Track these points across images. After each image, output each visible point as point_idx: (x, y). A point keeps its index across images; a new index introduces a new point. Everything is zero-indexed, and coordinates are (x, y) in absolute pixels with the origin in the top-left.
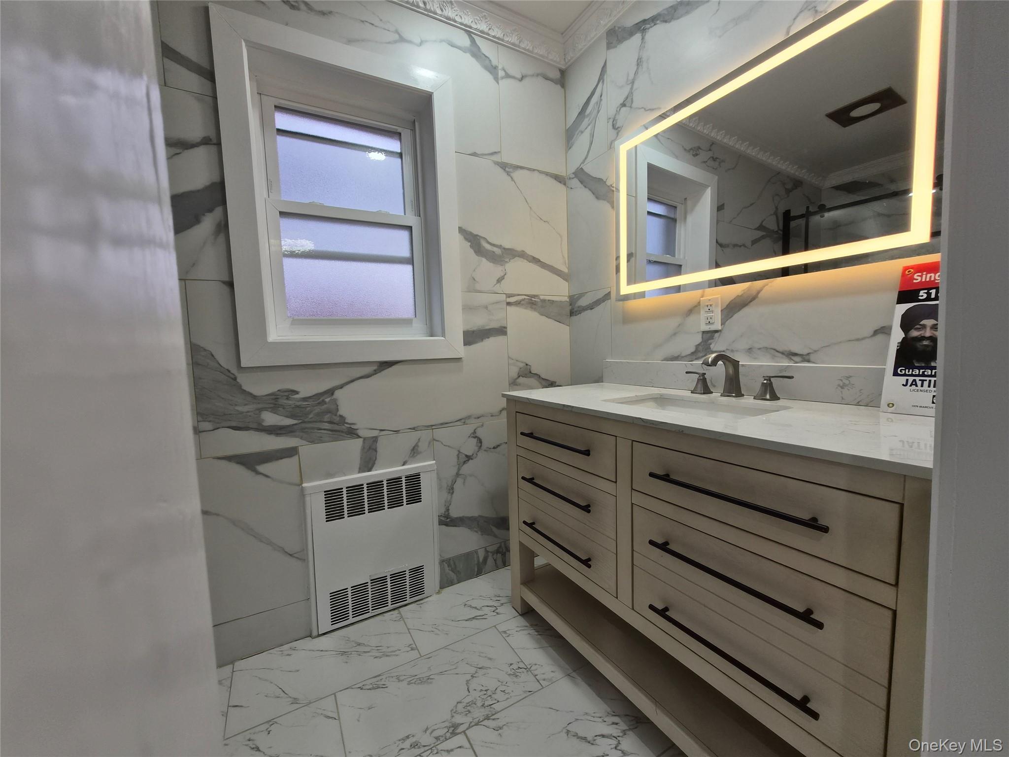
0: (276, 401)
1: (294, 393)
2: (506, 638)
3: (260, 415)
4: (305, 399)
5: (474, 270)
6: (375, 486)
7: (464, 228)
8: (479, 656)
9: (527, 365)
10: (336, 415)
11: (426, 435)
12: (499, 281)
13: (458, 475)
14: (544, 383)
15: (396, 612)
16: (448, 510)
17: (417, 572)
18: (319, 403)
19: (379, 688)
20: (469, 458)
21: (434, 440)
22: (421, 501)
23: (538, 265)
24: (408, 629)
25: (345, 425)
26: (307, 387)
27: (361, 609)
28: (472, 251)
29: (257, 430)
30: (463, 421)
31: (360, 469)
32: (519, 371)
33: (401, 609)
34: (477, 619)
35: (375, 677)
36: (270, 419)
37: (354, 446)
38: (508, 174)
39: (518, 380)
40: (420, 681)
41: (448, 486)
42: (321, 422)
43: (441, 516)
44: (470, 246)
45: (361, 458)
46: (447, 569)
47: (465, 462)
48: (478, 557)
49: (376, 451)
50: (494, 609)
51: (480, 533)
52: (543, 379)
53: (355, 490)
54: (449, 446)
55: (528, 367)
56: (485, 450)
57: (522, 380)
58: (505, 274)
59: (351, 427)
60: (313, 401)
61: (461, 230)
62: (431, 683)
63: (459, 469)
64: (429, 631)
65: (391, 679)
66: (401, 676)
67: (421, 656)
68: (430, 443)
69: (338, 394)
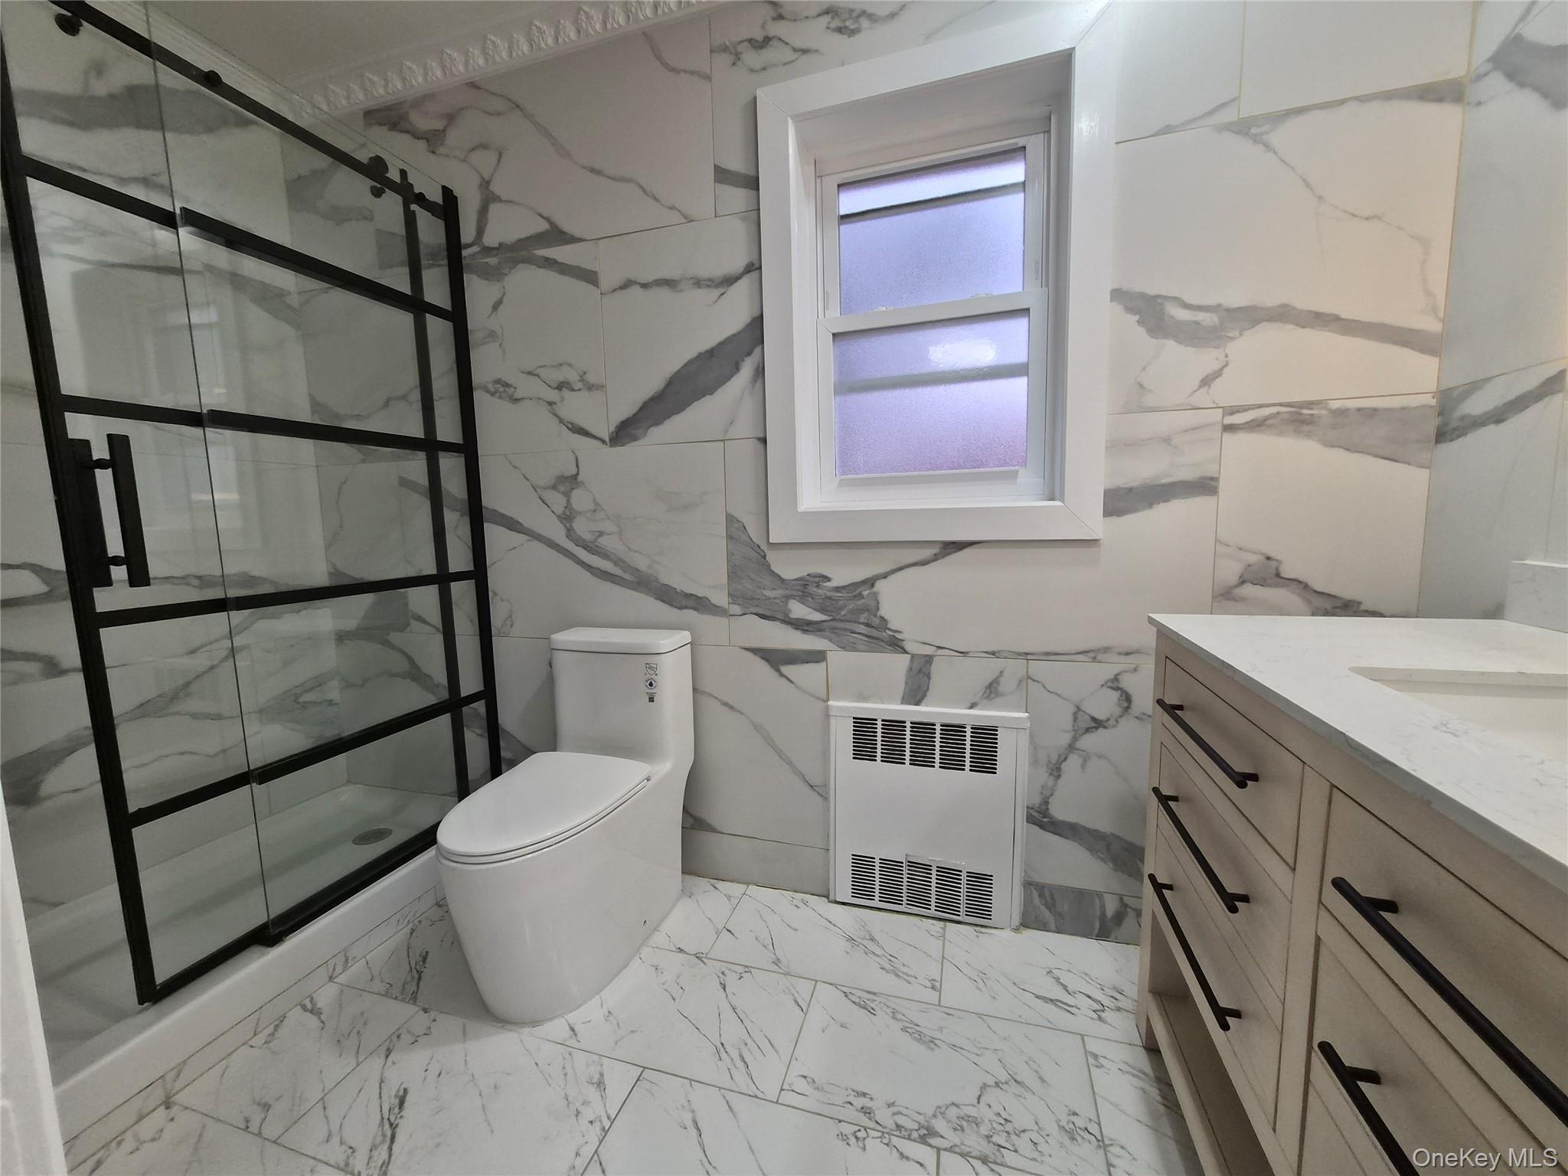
0: (805, 588)
1: (825, 580)
2: (1091, 1066)
3: (787, 603)
4: (837, 589)
5: (1144, 369)
6: (923, 729)
7: (1125, 287)
8: (1026, 1062)
9: (1268, 558)
10: (875, 616)
11: (1015, 668)
12: (1206, 382)
13: (1072, 747)
14: (1319, 602)
15: (941, 924)
16: (1046, 802)
17: (981, 880)
18: (855, 596)
19: (866, 1009)
20: (1098, 724)
21: (1029, 678)
22: (995, 773)
23: (1330, 331)
24: (943, 957)
25: (888, 631)
26: (843, 573)
27: (891, 895)
28: (1141, 331)
29: (784, 622)
30: (1092, 655)
31: (903, 698)
32: (1246, 569)
33: (948, 924)
34: (1058, 1006)
35: (869, 992)
36: (799, 610)
37: (897, 665)
38: (1257, 140)
39: (1237, 591)
40: (919, 1037)
41: (1049, 762)
42: (855, 622)
43: (1032, 808)
44: (1139, 322)
45: (906, 683)
46: (1037, 900)
47: (1088, 730)
48: (1103, 906)
49: (929, 678)
50: (1099, 1007)
51: (1111, 865)
52: (1315, 592)
53: (894, 727)
54: (1057, 694)
55: (1273, 564)
56: (1137, 717)
57: (1249, 590)
58: (1226, 365)
59: (894, 636)
60: (848, 593)
61: (1117, 295)
62: (932, 1049)
63: (1075, 739)
64: (970, 978)
65: (885, 1008)
66: (900, 1013)
67: (939, 1005)
68: (1020, 682)
69: (880, 585)
